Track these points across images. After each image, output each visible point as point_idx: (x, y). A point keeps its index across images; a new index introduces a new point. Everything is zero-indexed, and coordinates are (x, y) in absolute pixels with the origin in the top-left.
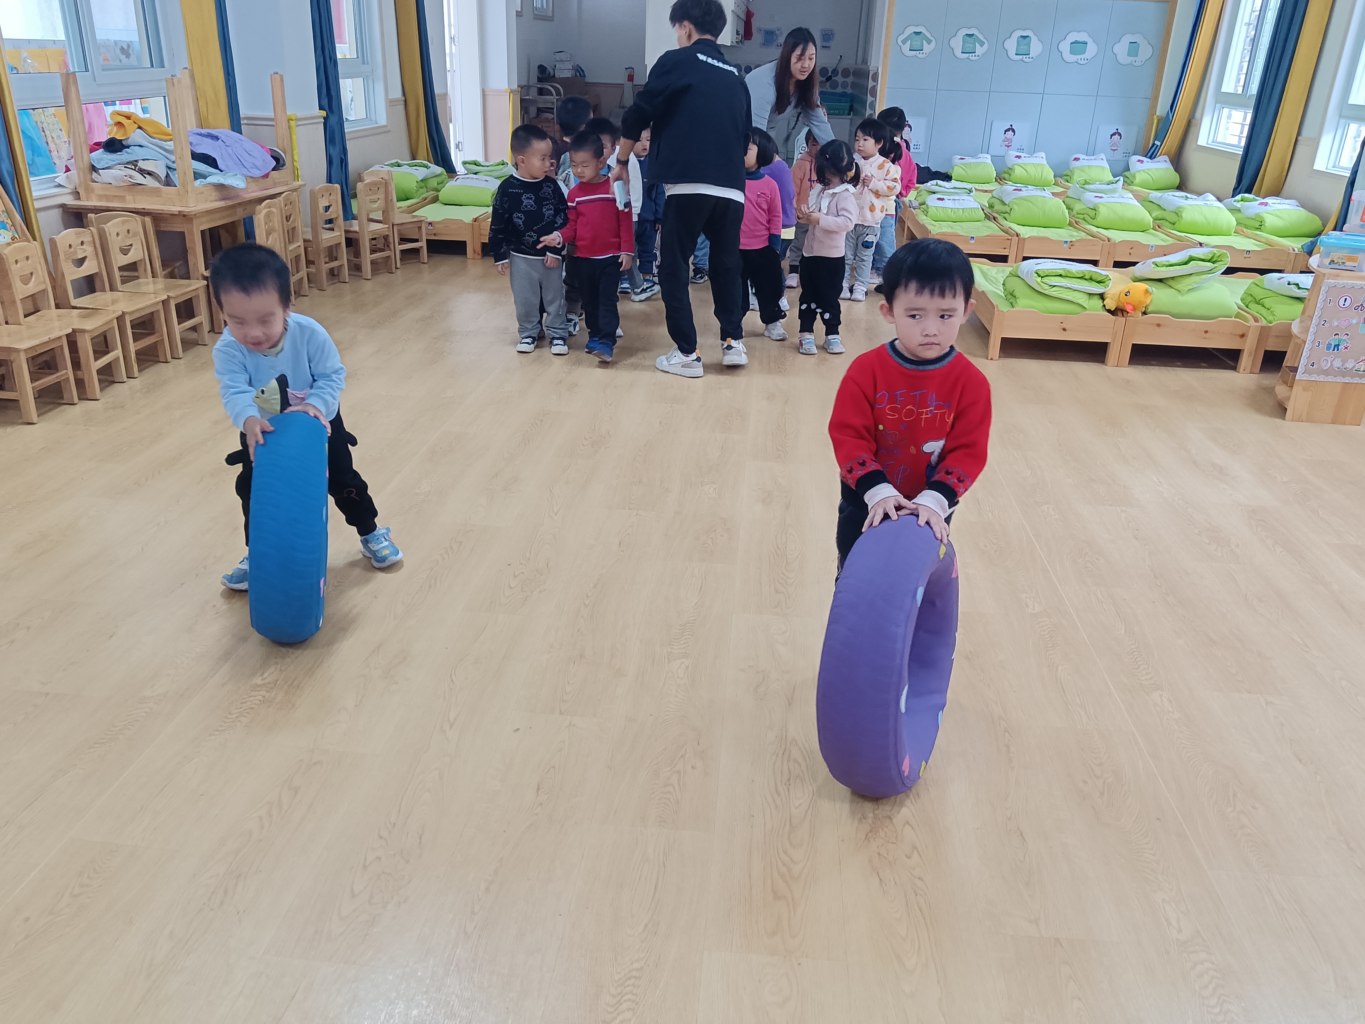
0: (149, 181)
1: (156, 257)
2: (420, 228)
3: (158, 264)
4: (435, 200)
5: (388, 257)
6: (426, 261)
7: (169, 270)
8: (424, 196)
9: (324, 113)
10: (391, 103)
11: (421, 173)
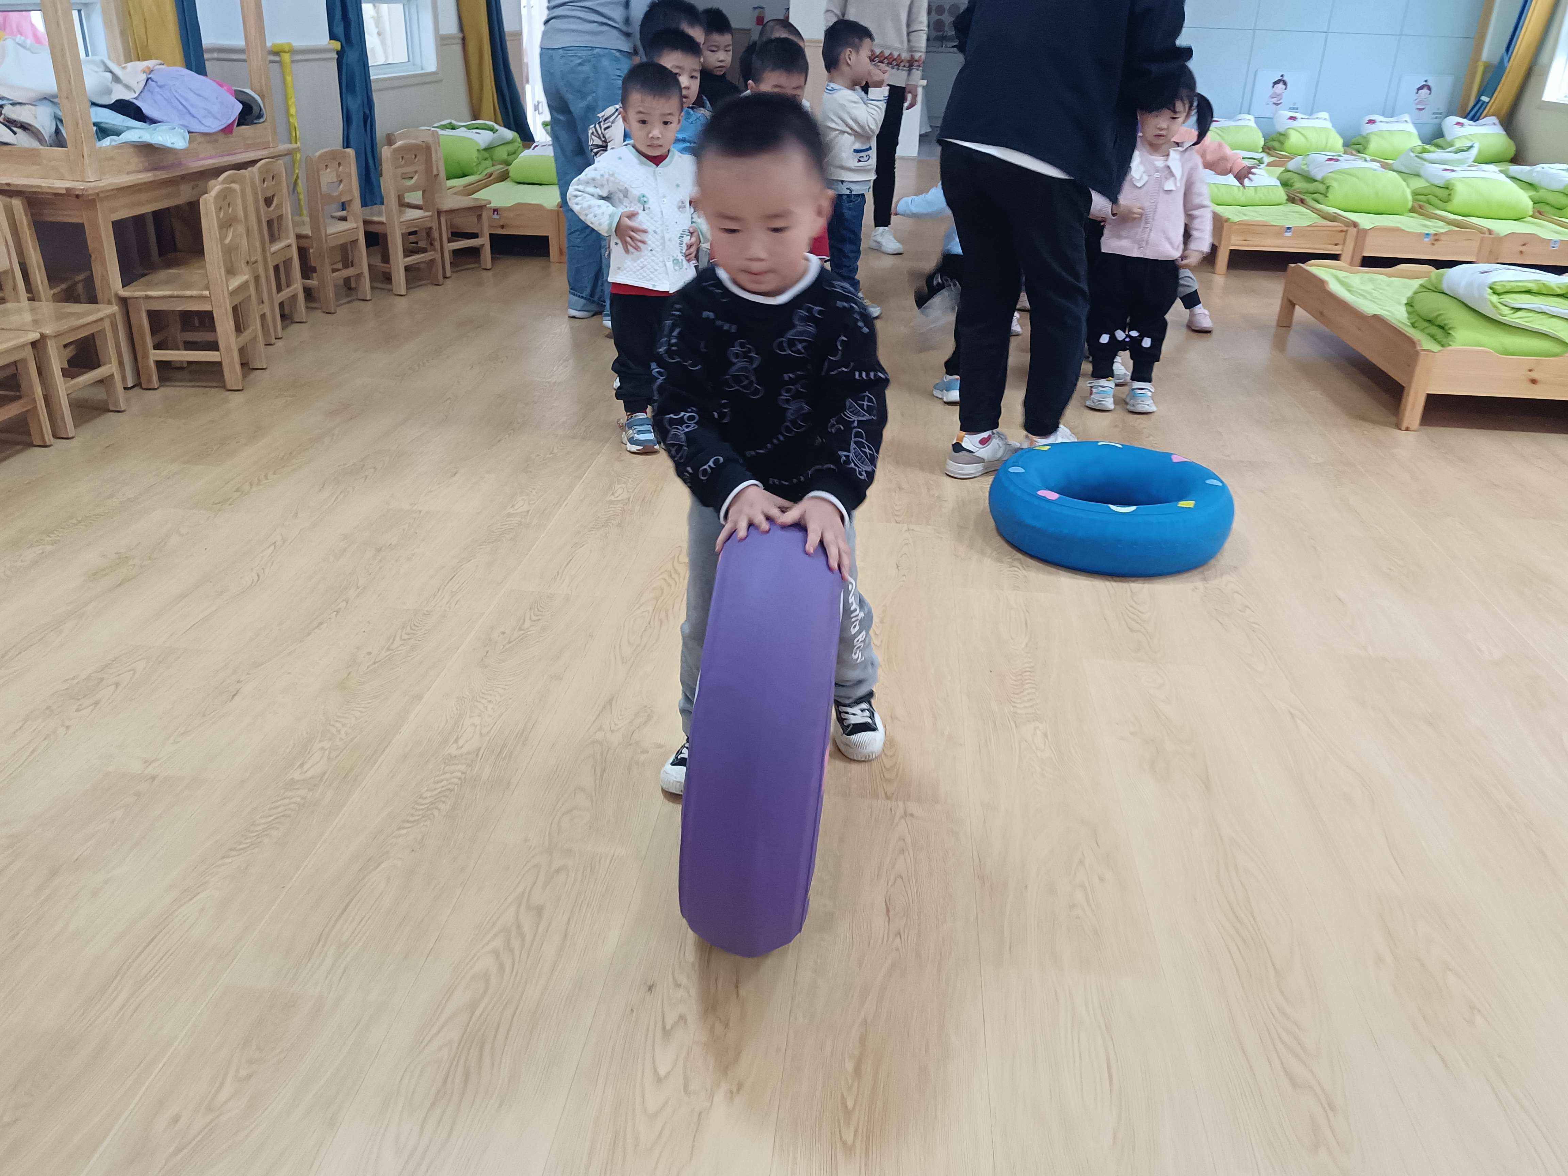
0: (22, 139)
1: (35, 265)
2: (479, 217)
3: (39, 276)
4: (504, 177)
5: (432, 261)
6: (489, 266)
7: (64, 286)
8: (489, 171)
9: (337, 45)
10: (442, 41)
11: (483, 138)
